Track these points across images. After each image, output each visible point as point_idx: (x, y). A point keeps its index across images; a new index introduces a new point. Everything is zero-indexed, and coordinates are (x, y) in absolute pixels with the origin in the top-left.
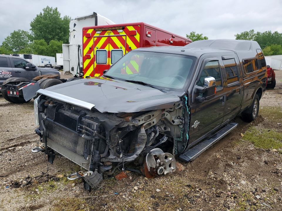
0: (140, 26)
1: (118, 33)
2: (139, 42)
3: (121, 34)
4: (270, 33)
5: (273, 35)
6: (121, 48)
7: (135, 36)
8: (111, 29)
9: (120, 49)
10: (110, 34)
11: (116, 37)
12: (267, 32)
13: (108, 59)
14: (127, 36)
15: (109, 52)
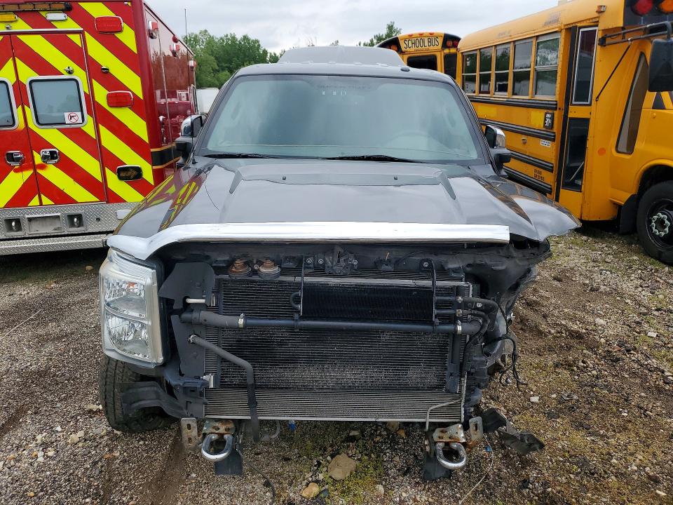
0: (129, 4)
1: (49, 24)
2: (136, 51)
3: (60, 27)
4: (234, 38)
5: (240, 43)
6: (70, 73)
7: (118, 35)
8: (15, 8)
9: (67, 76)
10: (12, 25)
11: (39, 37)
12: (227, 36)
13: (18, 112)
14: (86, 33)
15: (19, 86)
